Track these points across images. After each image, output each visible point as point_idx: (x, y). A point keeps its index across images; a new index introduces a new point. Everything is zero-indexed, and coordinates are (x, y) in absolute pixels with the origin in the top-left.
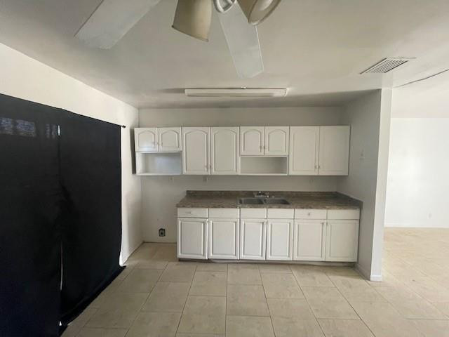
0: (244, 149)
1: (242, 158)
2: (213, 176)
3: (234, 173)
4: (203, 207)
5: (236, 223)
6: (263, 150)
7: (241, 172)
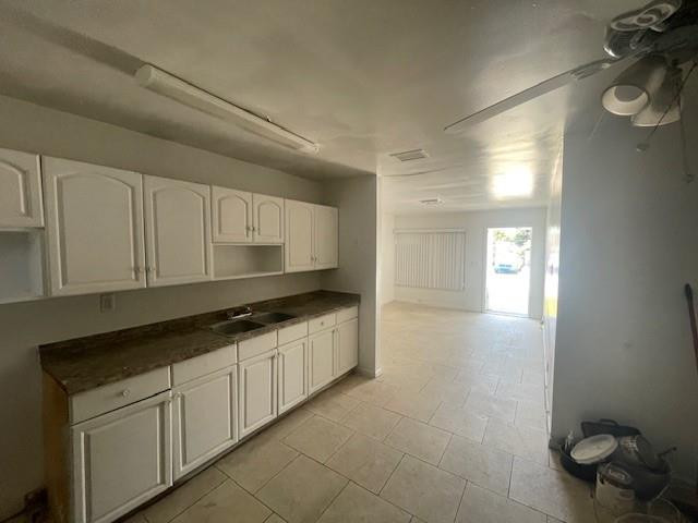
0: (220, 230)
1: (215, 247)
2: (154, 289)
3: (203, 278)
4: (159, 366)
5: (231, 374)
6: (250, 233)
7: (216, 276)
